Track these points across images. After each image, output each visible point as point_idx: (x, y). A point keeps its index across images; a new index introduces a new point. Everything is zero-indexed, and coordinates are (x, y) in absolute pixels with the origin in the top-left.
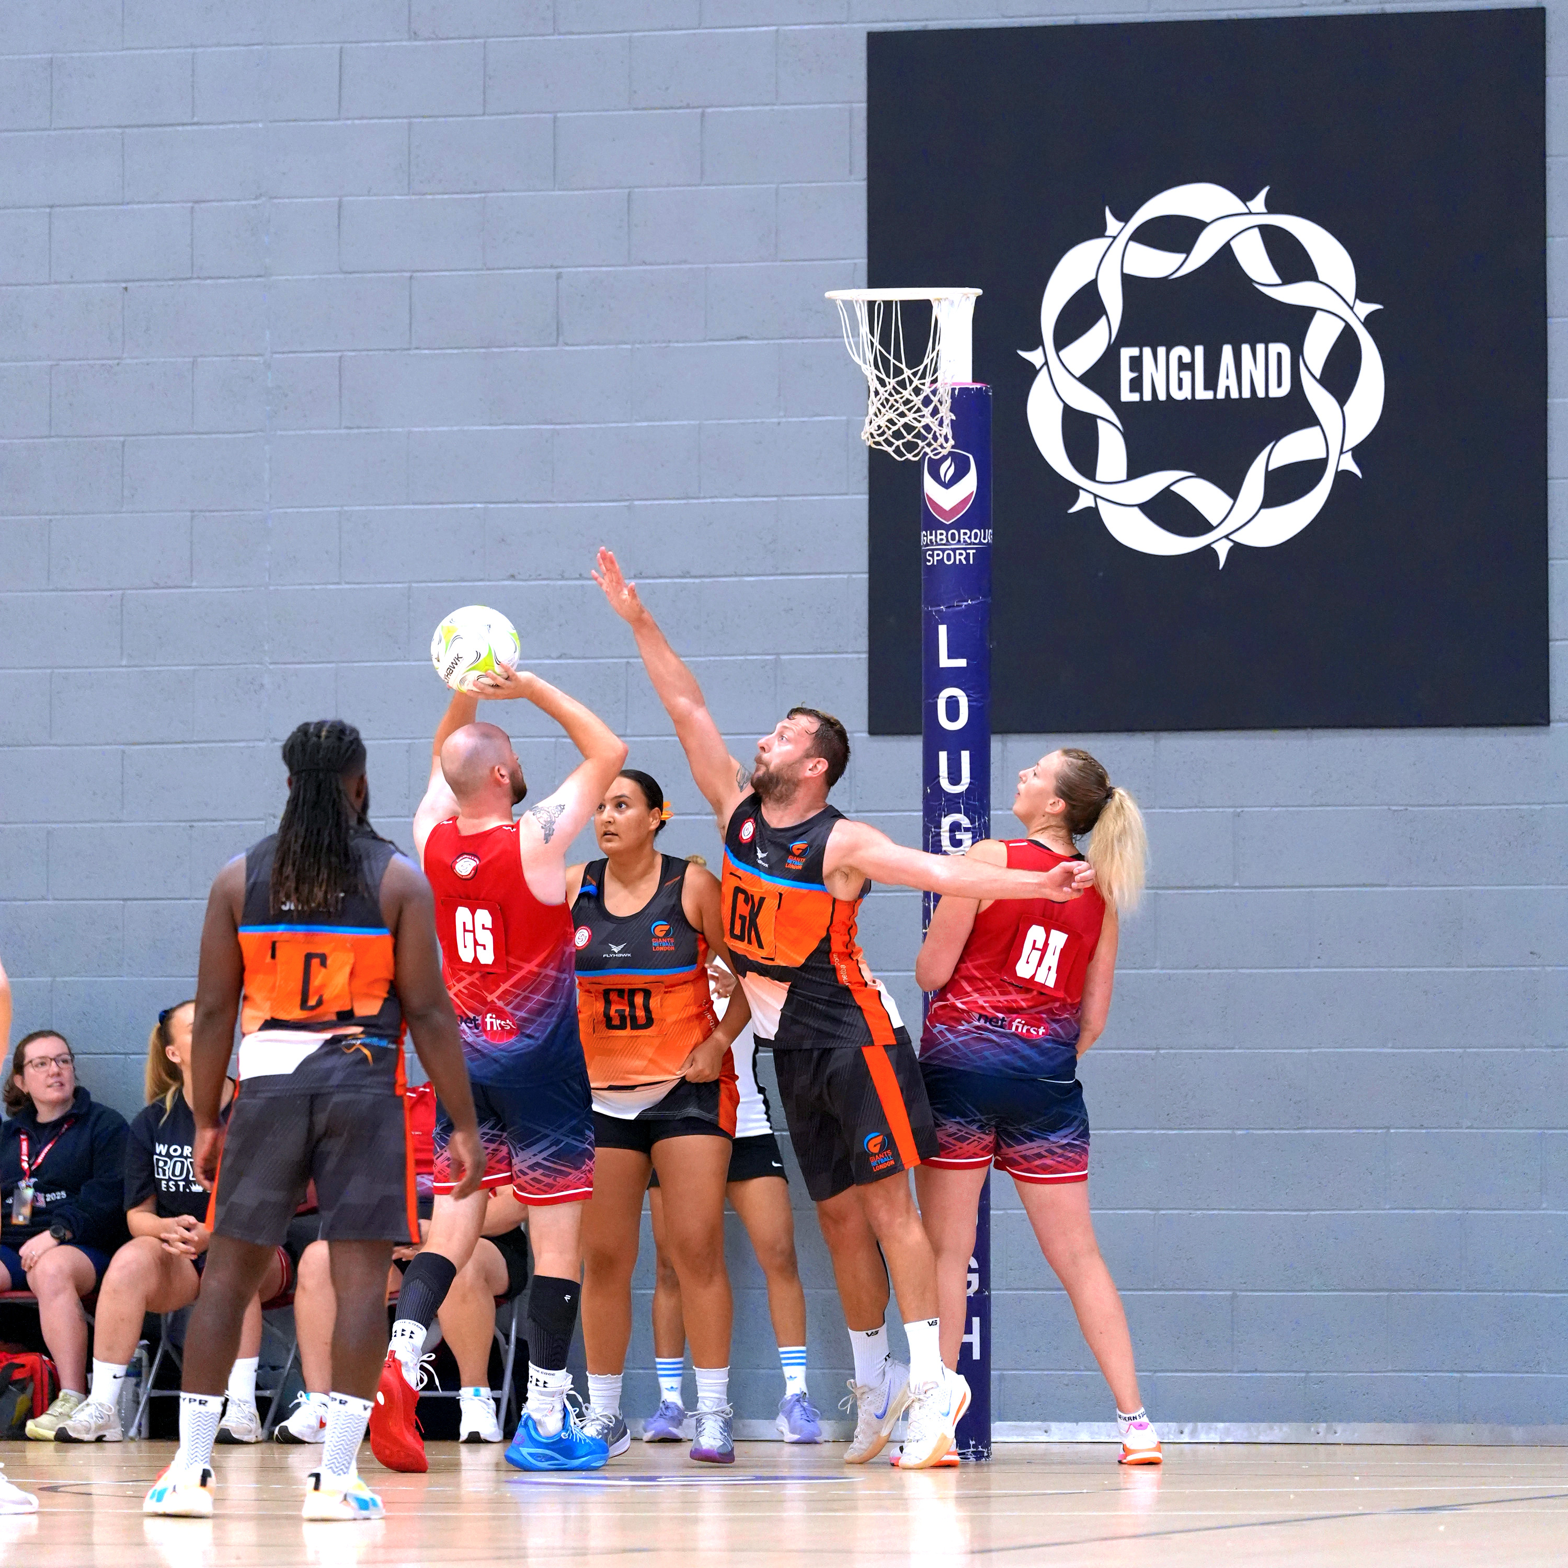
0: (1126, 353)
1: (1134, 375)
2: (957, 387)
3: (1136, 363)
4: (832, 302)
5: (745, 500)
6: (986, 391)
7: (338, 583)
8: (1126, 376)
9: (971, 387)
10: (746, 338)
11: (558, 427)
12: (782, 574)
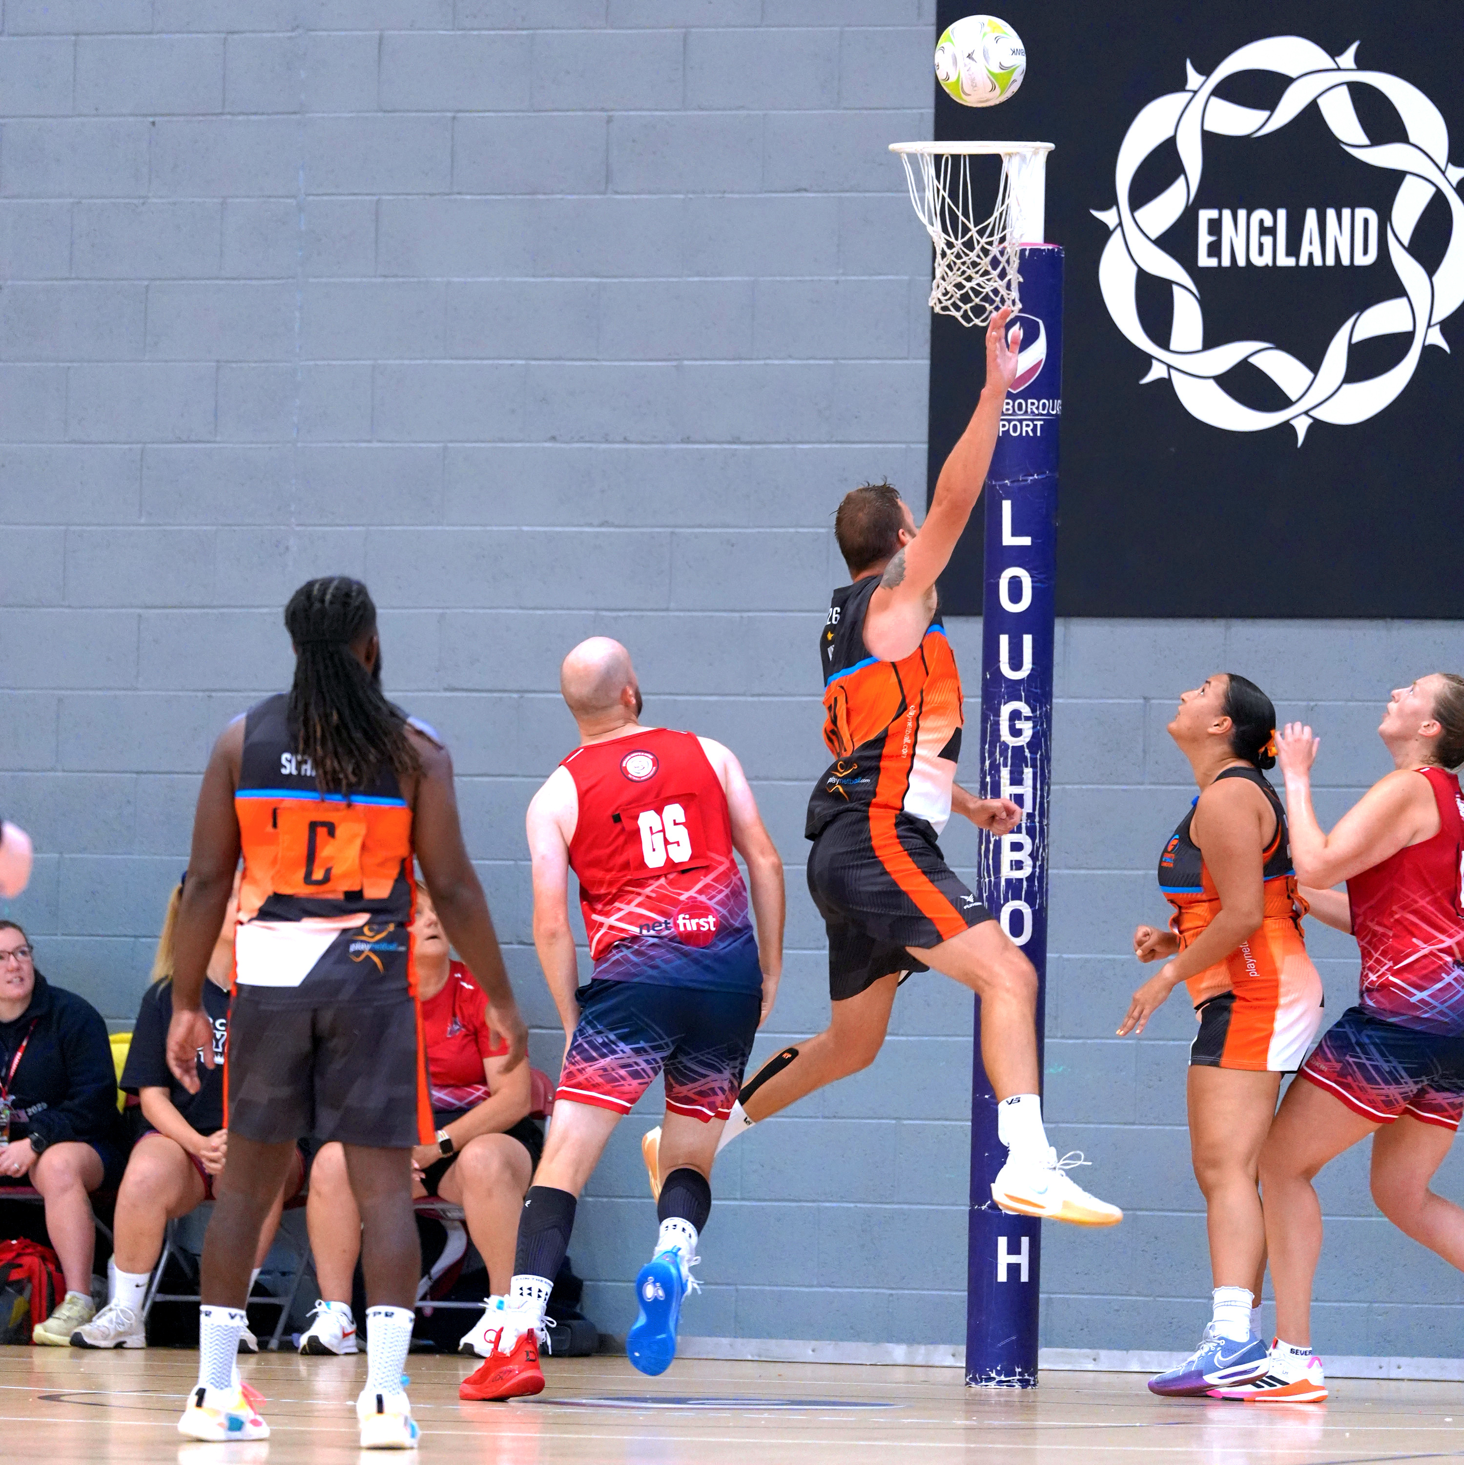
0: (1205, 215)
1: (1212, 239)
2: (1028, 248)
3: (1215, 227)
4: (897, 155)
5: (799, 362)
6: (1059, 252)
7: (369, 441)
8: (1204, 239)
9: (1043, 248)
10: (806, 190)
11: (604, 280)
12: (837, 442)
